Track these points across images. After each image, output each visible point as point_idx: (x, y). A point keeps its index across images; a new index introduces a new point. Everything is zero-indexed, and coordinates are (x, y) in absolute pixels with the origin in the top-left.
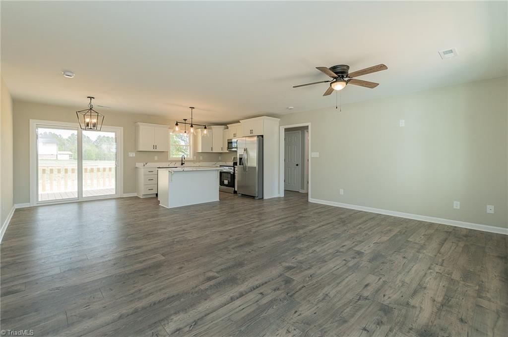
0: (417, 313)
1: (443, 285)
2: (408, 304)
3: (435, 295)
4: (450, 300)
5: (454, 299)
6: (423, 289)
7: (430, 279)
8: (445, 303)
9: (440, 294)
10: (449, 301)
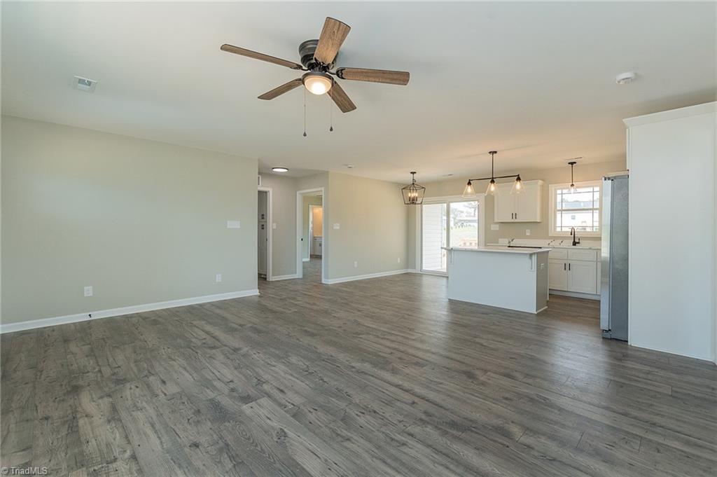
0: (94, 396)
1: (90, 443)
2: (109, 396)
3: (91, 423)
4: (68, 430)
5: (64, 434)
6: (110, 418)
7: (114, 439)
8: (73, 422)
9: (85, 427)
10: (69, 427)
